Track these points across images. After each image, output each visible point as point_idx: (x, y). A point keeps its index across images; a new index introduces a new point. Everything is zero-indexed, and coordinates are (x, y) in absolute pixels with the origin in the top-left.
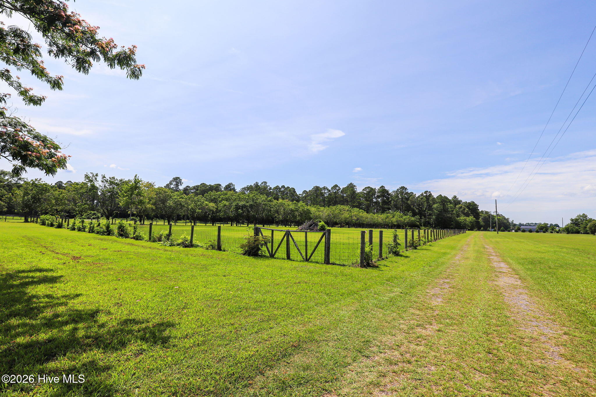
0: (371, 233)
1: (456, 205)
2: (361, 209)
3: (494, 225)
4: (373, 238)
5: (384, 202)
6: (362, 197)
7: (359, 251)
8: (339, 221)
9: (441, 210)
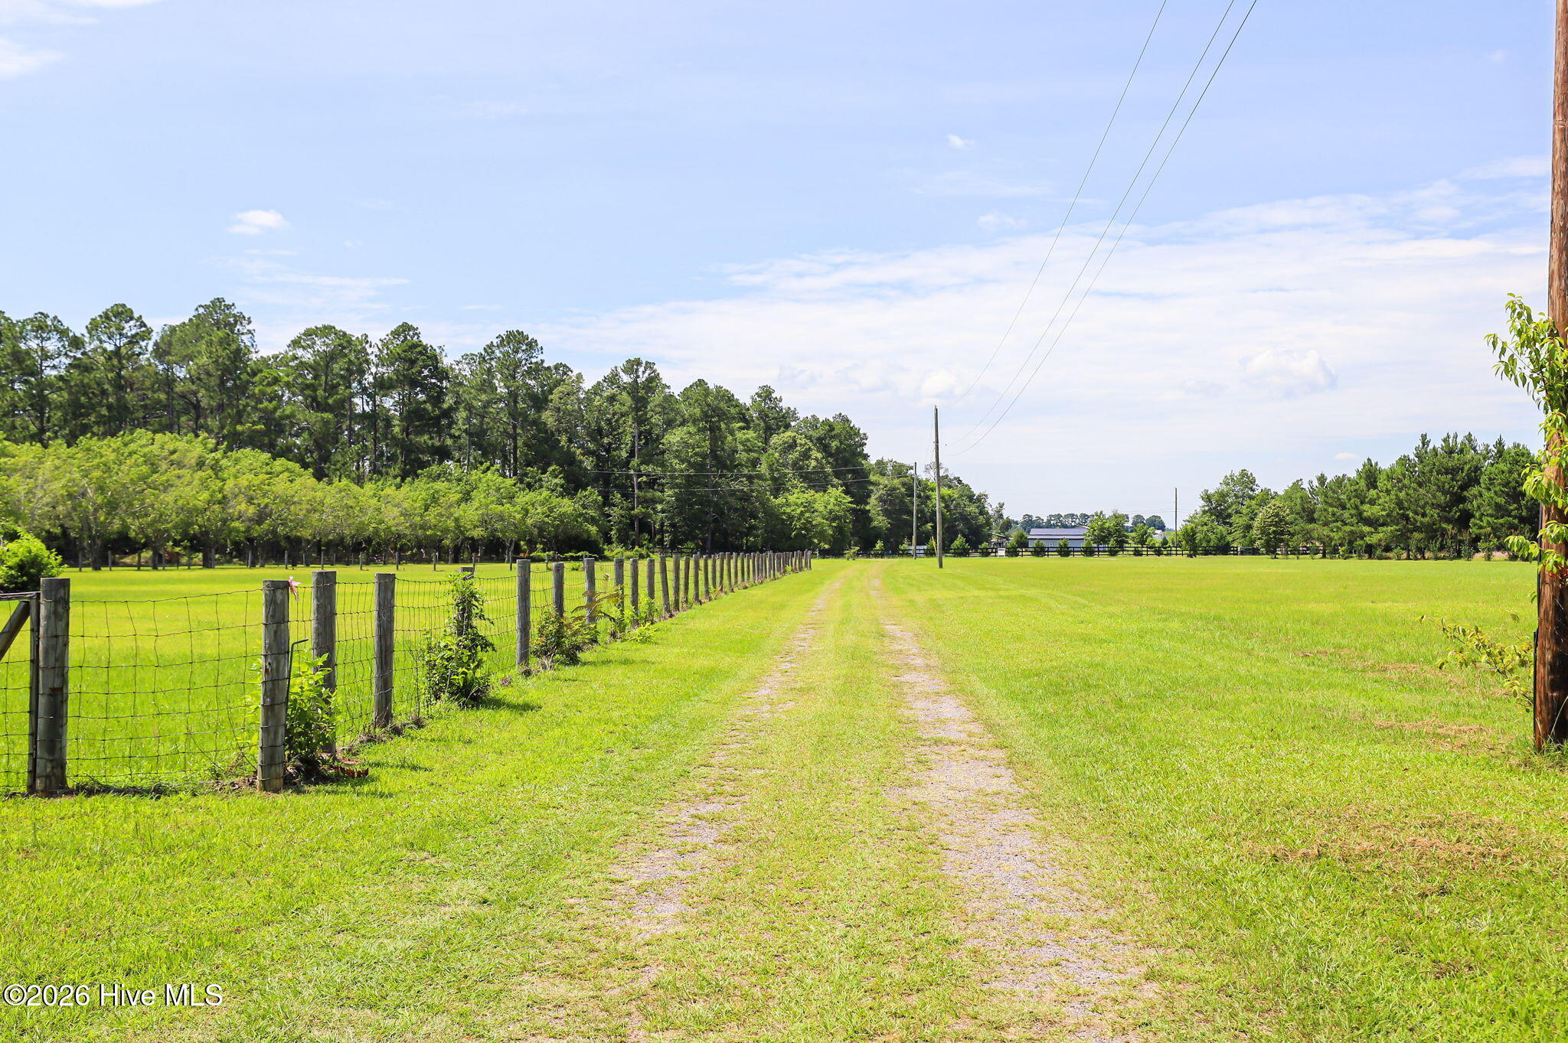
0: (325, 588)
1: (769, 431)
2: (286, 453)
3: (929, 526)
4: (339, 620)
5: (414, 417)
6: (288, 385)
7: (254, 699)
8: (142, 530)
9: (704, 456)
